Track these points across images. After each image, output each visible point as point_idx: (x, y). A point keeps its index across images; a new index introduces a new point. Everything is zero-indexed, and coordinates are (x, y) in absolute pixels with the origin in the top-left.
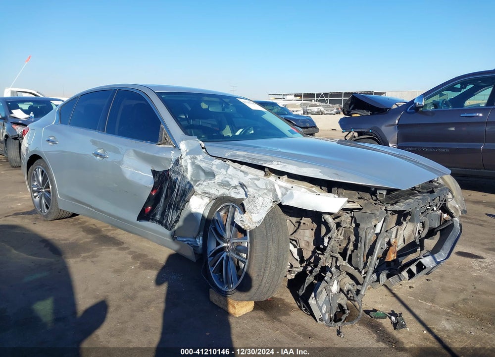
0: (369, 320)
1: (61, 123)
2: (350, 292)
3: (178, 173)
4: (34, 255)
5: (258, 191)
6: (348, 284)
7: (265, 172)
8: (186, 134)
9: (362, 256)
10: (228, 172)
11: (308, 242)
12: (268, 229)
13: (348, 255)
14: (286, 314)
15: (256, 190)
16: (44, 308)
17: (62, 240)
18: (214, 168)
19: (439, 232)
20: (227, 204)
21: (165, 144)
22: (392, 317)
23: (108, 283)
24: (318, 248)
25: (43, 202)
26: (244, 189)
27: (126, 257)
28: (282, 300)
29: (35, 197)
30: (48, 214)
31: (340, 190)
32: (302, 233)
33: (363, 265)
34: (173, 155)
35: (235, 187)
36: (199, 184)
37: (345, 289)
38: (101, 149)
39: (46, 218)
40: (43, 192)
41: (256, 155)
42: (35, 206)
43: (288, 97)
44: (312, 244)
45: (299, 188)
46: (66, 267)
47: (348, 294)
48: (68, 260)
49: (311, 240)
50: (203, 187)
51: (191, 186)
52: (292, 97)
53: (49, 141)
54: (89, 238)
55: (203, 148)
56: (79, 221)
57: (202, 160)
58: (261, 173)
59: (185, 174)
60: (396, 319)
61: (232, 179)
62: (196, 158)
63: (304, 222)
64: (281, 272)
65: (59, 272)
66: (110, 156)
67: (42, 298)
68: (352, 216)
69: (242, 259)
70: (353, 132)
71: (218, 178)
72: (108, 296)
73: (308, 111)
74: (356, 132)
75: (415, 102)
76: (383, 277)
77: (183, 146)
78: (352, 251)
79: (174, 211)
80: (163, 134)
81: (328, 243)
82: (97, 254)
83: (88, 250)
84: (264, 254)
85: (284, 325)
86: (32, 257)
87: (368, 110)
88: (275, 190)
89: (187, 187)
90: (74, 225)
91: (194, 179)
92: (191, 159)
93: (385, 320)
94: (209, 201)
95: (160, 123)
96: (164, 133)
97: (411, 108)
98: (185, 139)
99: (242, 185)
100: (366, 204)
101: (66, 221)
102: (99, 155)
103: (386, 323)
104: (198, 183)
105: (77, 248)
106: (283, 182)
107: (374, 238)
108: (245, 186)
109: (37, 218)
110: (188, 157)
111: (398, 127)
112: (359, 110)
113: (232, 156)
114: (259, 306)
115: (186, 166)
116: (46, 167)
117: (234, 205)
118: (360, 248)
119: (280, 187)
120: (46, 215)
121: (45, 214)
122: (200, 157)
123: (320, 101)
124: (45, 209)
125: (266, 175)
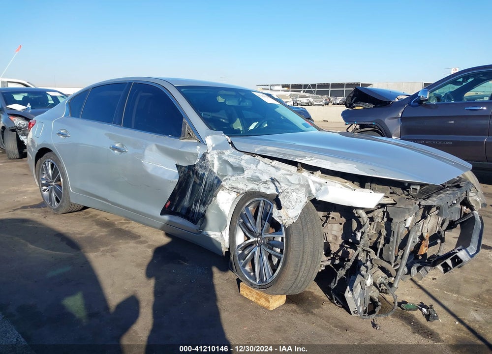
0: (400, 312)
1: (71, 116)
2: (382, 284)
3: (205, 168)
4: (53, 249)
5: (290, 186)
6: (381, 276)
7: (297, 167)
8: (211, 128)
9: (394, 250)
10: (258, 167)
11: (336, 236)
12: (303, 224)
13: (379, 249)
14: (318, 307)
15: (288, 185)
16: (75, 303)
17: (77, 234)
18: (243, 163)
19: (459, 226)
20: (257, 199)
21: (189, 139)
22: (423, 309)
23: (134, 278)
24: (346, 242)
25: (54, 195)
26: (274, 184)
27: (145, 251)
28: (312, 293)
29: (44, 190)
30: (59, 208)
31: (373, 185)
32: (329, 228)
33: (394, 258)
34: (199, 150)
35: (265, 183)
36: (227, 179)
37: (378, 282)
38: (118, 143)
39: (56, 212)
40: (52, 185)
41: (288, 151)
42: (44, 199)
43: (276, 88)
44: (340, 238)
45: (334, 184)
46: (87, 261)
47: (380, 287)
48: (88, 254)
49: (340, 234)
50: (230, 182)
51: (219, 182)
52: (280, 88)
53: (60, 134)
54: (103, 232)
55: (229, 143)
56: (90, 215)
57: (229, 155)
58: (293, 169)
59: (212, 169)
60: (427, 311)
61: (262, 174)
62: (223, 153)
63: (333, 216)
64: (316, 266)
65: (82, 267)
66: (129, 150)
67: (71, 294)
68: (385, 210)
69: (275, 253)
70: (355, 124)
71: (248, 174)
72: (137, 291)
73: (298, 102)
74: (358, 124)
75: (419, 95)
76: (414, 270)
77: (209, 141)
78: (384, 245)
79: (202, 206)
80: (186, 129)
81: (361, 238)
82: (115, 247)
83: (107, 244)
84: (301, 249)
85: (318, 318)
86: (51, 252)
87: (370, 102)
88: (309, 186)
89: (216, 182)
90: (86, 218)
91: (221, 174)
92: (218, 154)
93: (416, 312)
94: (236, 196)
95: (182, 117)
96: (187, 127)
97: (415, 101)
98: (211, 134)
99: (273, 180)
100: (400, 199)
101: (78, 214)
102: (117, 149)
103: (418, 315)
104: (225, 178)
105: (94, 243)
106: (317, 177)
107: (405, 232)
108: (278, 182)
109: (46, 212)
110: (215, 152)
111: (401, 120)
112: (362, 103)
113: (261, 151)
114: (291, 299)
115: (213, 161)
116: (57, 160)
117: (265, 200)
118: (393, 242)
119: (314, 182)
120: (56, 209)
121: (55, 207)
122: (227, 152)
123: (307, 92)
124: (56, 203)
125: (298, 170)
